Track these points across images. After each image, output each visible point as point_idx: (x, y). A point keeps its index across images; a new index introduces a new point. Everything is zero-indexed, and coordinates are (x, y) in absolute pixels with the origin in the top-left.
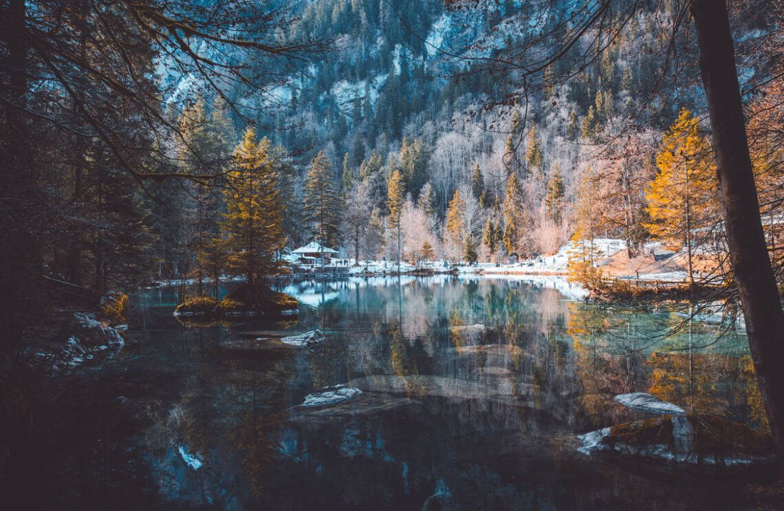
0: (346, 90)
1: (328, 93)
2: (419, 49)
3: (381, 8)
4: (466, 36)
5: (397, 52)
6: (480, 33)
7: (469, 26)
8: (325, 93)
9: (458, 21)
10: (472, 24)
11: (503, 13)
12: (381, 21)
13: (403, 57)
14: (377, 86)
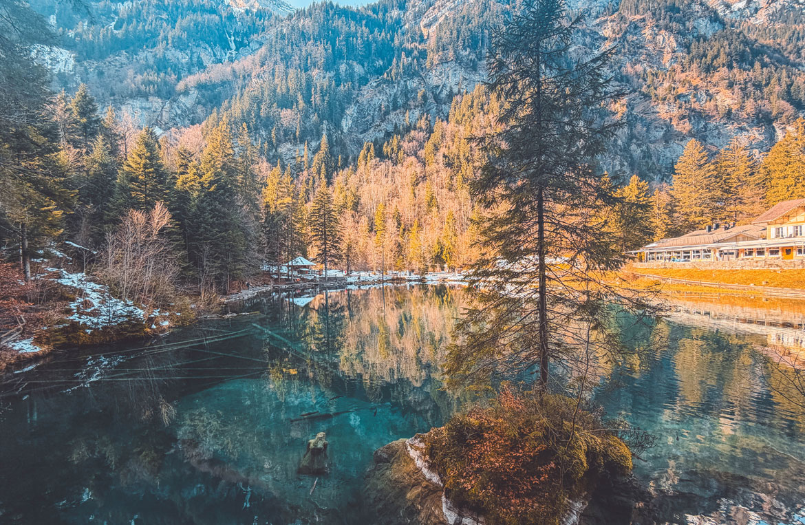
0: (289, 150)
1: (276, 151)
2: (338, 126)
3: (313, 93)
4: (367, 121)
5: (325, 126)
6: (376, 119)
7: (369, 114)
8: (274, 150)
9: (362, 110)
10: (371, 113)
11: (391, 108)
12: (313, 102)
13: (329, 130)
14: (312, 149)
